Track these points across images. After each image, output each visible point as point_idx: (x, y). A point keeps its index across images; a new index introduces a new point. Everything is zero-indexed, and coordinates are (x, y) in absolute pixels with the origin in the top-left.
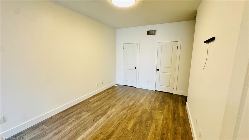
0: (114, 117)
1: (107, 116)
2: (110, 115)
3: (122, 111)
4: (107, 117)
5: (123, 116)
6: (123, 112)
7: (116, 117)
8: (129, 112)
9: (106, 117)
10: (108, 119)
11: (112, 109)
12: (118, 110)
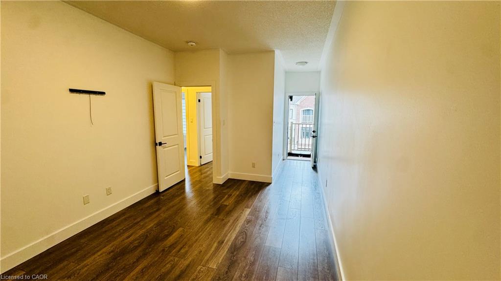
0: (209, 246)
1: (224, 244)
2: (217, 249)
3: (188, 266)
4: (223, 242)
5: (187, 249)
6: (187, 262)
7: (204, 246)
8: (167, 266)
9: (225, 242)
10: (220, 238)
11: (219, 269)
12: (199, 268)
